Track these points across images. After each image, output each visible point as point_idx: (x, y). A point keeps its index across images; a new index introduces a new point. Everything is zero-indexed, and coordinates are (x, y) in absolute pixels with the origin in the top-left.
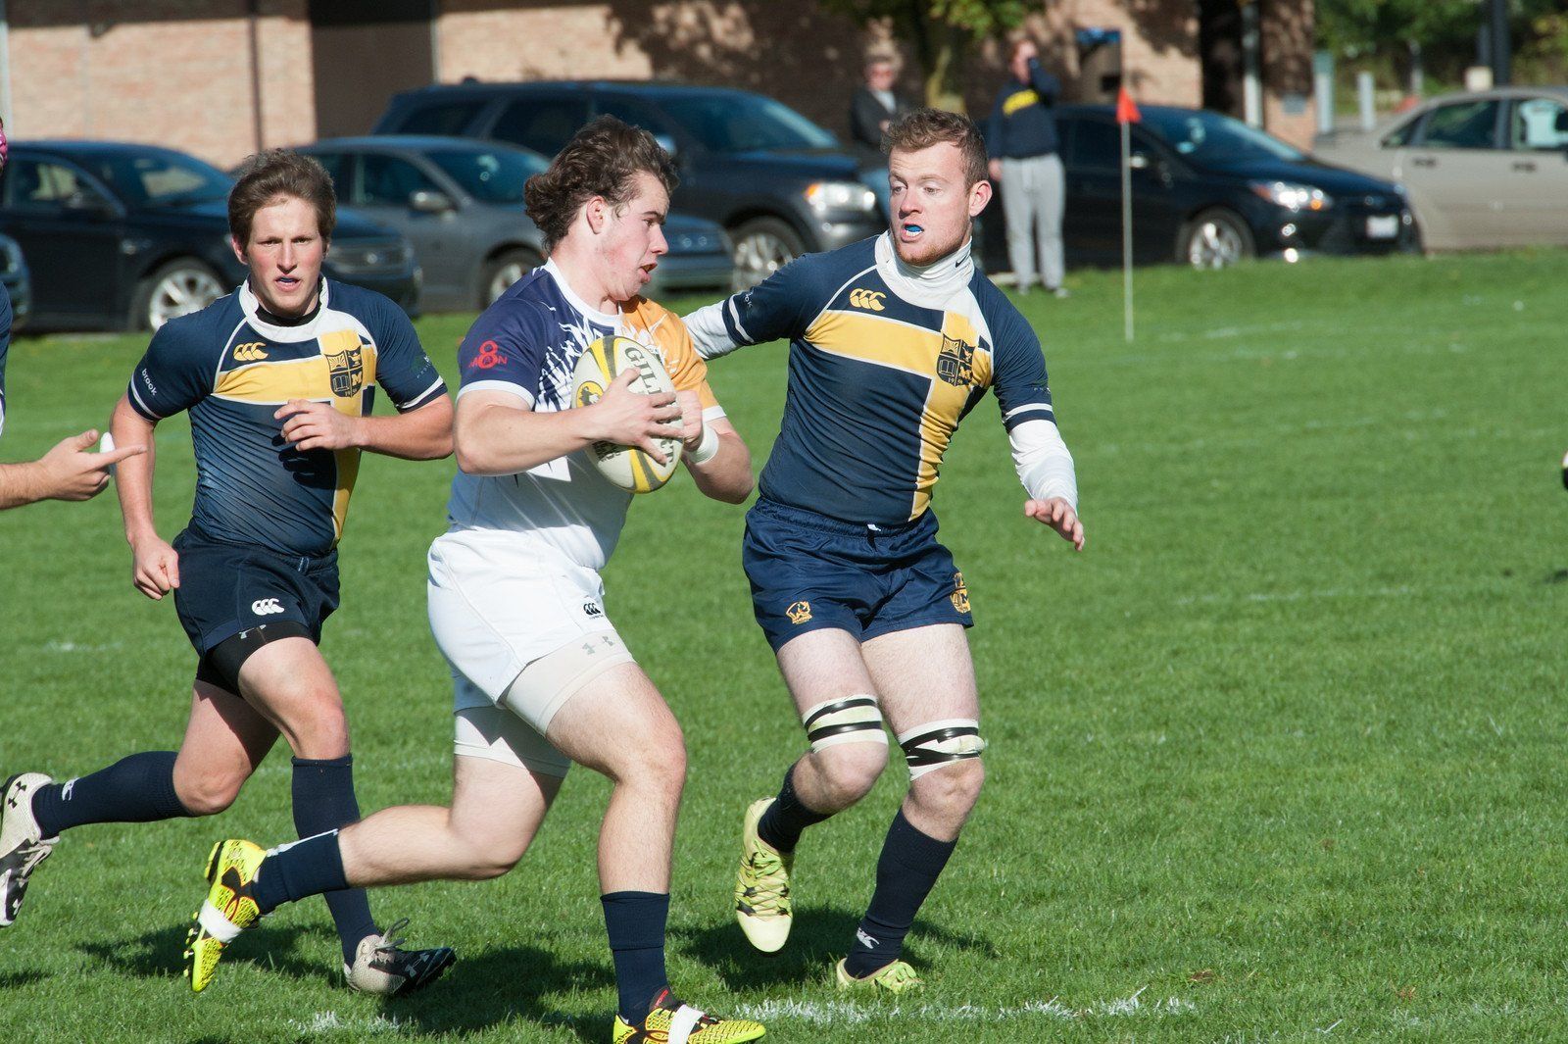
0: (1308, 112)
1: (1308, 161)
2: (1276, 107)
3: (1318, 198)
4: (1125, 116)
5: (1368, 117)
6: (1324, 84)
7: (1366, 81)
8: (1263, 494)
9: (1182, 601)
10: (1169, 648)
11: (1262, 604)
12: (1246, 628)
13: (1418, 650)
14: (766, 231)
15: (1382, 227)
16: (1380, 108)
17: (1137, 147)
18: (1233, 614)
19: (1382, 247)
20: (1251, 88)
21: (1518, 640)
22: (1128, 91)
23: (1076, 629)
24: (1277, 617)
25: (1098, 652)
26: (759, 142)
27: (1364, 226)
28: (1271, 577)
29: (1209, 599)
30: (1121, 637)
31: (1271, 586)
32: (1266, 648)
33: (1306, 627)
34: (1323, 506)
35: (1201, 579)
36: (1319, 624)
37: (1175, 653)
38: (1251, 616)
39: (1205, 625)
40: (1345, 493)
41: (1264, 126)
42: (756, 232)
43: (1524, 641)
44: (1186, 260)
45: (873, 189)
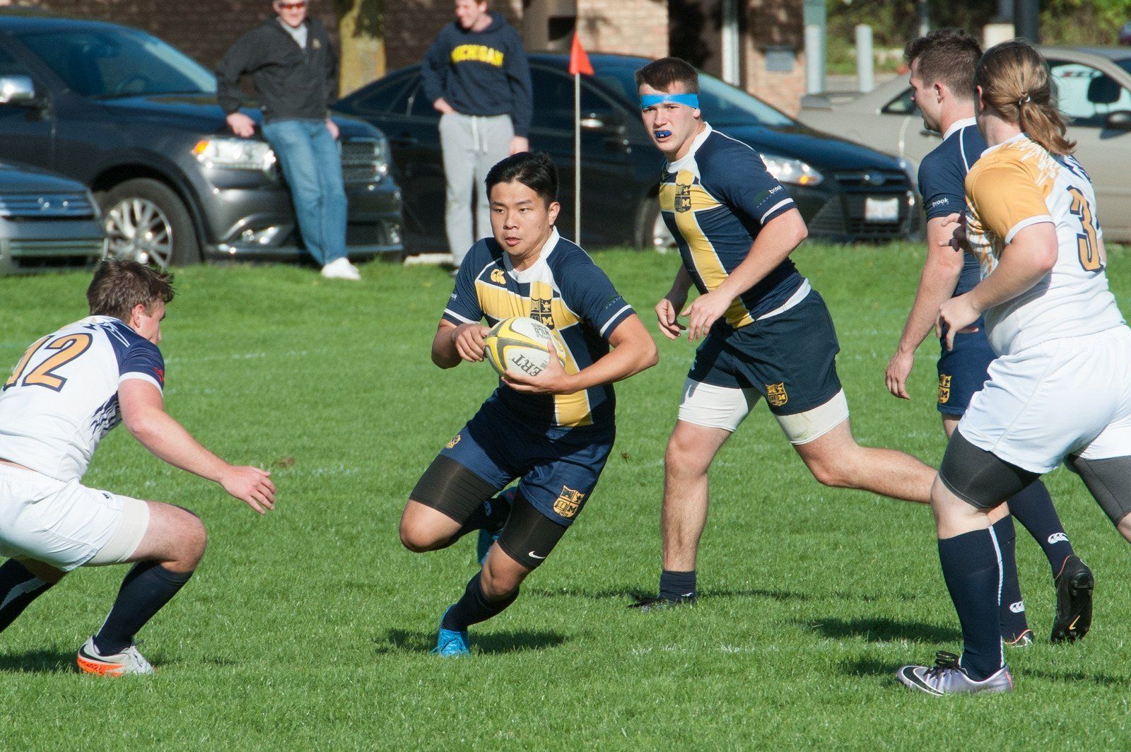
0: (798, 70)
1: (796, 127)
2: (756, 61)
3: (807, 174)
4: (578, 67)
5: (866, 79)
6: (814, 35)
7: (864, 33)
8: (735, 525)
9: (637, 652)
10: (622, 707)
11: (734, 657)
12: (717, 685)
13: (921, 718)
14: (142, 195)
15: (881, 209)
16: (878, 68)
17: (590, 105)
18: (699, 670)
19: (883, 233)
20: (729, 38)
21: (1040, 708)
22: (583, 39)
23: (510, 682)
24: (752, 673)
25: (537, 710)
26: (138, 85)
27: (863, 208)
28: (744, 626)
29: (670, 650)
30: (565, 692)
31: (744, 636)
32: (740, 711)
33: (788, 687)
34: (808, 540)
35: (660, 626)
36: (802, 683)
37: (630, 714)
38: (721, 671)
39: (667, 681)
40: (832, 528)
41: (743, 86)
42: (129, 195)
43: (1048, 710)
44: (648, 242)
45: (275, 147)
